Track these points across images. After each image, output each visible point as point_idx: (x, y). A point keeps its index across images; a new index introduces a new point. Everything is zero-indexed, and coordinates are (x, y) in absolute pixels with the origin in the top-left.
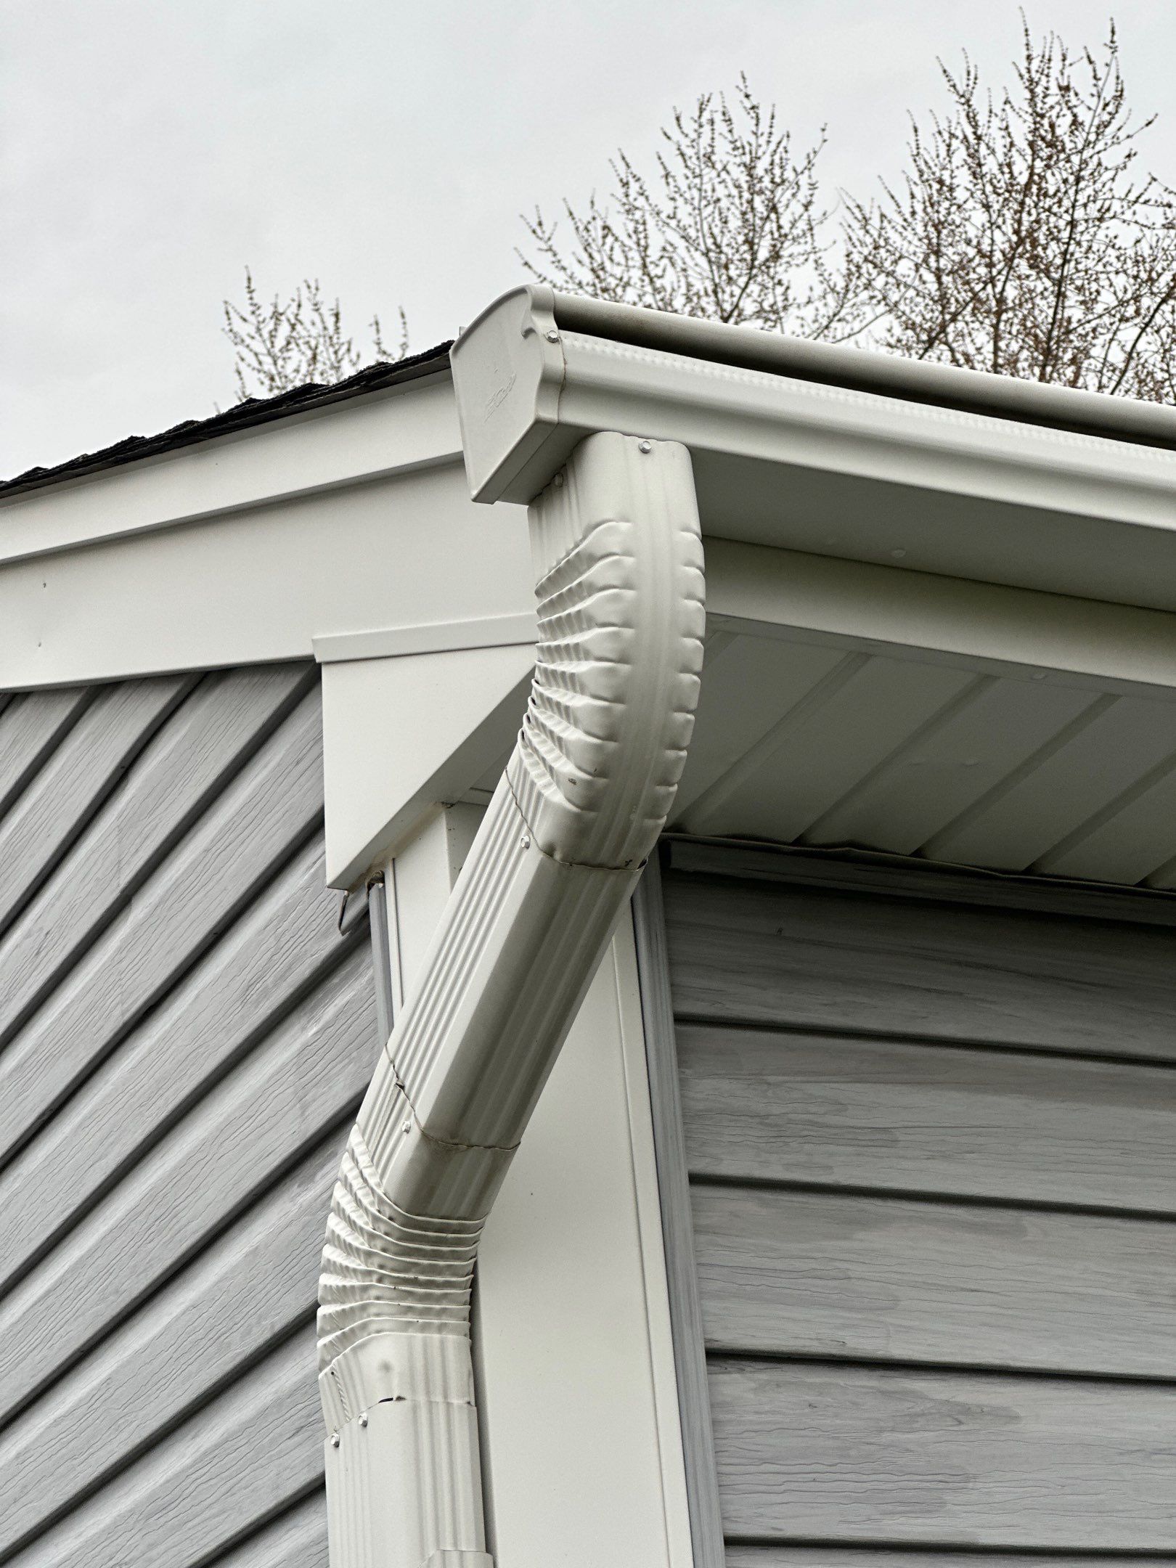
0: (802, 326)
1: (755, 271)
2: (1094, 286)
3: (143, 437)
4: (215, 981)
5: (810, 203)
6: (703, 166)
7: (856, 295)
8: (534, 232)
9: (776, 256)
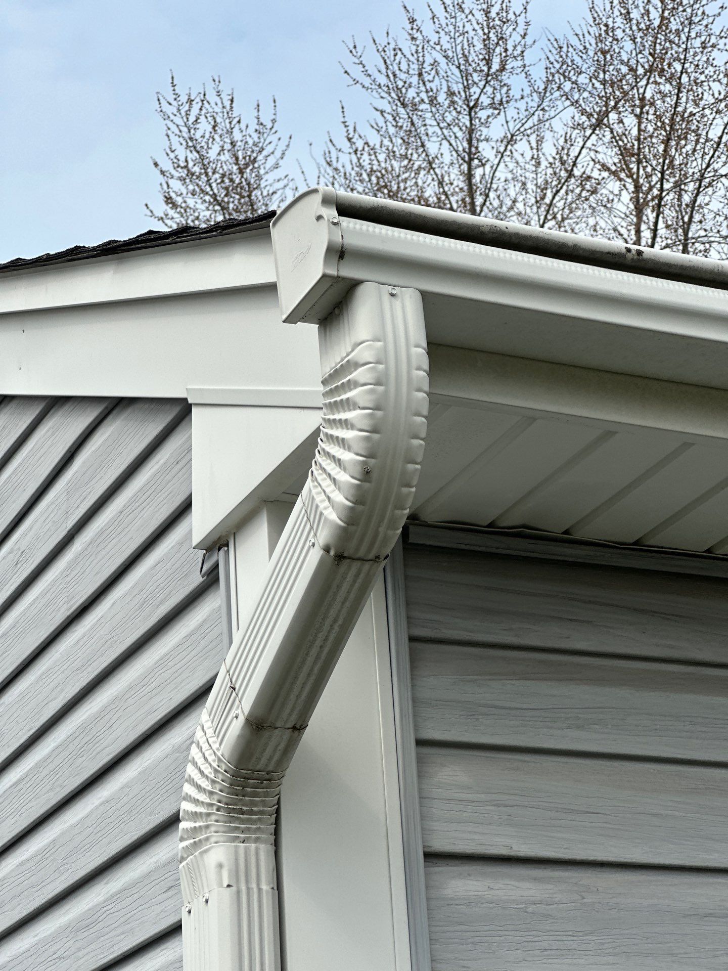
0: (518, 113)
1: (490, 78)
2: (700, 90)
3: (84, 247)
4: (124, 596)
5: (525, 34)
6: (457, 11)
7: (552, 94)
8: (351, 52)
9: (502, 69)
